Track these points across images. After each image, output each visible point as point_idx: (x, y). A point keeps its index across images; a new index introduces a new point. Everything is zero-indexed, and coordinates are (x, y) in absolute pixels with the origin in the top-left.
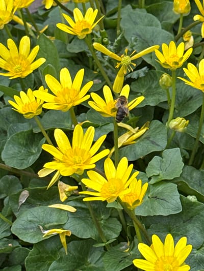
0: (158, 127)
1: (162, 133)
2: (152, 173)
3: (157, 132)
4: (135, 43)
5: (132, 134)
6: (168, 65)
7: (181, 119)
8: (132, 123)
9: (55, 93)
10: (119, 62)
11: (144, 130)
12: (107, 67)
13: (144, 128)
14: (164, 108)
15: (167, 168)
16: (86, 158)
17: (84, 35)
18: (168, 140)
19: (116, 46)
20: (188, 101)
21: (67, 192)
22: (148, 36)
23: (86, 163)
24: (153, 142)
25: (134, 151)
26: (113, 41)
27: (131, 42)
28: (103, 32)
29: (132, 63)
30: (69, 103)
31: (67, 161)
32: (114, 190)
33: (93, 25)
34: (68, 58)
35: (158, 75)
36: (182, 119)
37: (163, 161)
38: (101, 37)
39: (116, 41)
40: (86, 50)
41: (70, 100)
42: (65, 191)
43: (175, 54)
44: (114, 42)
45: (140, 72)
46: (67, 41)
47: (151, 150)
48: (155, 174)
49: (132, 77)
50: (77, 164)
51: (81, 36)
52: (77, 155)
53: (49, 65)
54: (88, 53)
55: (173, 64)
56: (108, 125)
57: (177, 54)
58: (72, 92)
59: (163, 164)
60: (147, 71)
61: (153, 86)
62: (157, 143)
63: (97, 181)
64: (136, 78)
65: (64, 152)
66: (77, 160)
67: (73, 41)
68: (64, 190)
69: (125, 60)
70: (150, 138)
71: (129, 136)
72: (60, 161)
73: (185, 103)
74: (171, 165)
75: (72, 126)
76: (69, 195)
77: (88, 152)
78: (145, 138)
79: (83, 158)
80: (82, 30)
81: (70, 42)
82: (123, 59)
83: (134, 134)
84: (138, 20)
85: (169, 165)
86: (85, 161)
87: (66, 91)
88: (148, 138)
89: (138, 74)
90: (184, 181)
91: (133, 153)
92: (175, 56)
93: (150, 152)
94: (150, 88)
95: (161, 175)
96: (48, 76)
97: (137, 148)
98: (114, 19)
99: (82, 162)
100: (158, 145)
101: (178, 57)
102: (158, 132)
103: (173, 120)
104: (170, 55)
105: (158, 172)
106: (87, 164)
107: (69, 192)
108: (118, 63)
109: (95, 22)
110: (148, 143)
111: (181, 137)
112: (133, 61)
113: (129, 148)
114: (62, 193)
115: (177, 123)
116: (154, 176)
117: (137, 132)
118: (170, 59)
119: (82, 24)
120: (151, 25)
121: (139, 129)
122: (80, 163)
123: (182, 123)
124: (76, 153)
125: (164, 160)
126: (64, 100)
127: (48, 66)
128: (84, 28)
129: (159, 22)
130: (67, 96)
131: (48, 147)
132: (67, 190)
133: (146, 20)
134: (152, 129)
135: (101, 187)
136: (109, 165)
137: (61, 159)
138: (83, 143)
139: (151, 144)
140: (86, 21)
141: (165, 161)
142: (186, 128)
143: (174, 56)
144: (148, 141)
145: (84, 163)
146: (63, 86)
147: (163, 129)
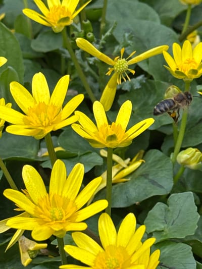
0: (159, 160)
1: (166, 170)
2: (154, 227)
3: (158, 166)
4: (129, 42)
5: (121, 168)
6: (183, 74)
7: (194, 150)
8: (120, 152)
9: (24, 111)
10: (112, 67)
11: (138, 164)
12: (87, 74)
13: (137, 160)
14: (165, 132)
15: (174, 221)
16: (71, 211)
17: (61, 26)
18: (174, 180)
19: (103, 45)
20: (197, 124)
21: (31, 251)
22: (143, 34)
23: (71, 219)
24: (153, 182)
25: (126, 193)
26: (98, 37)
27: (125, 40)
28: (87, 24)
29: (129, 69)
30: (46, 127)
31: (42, 216)
32: (115, 264)
33: (74, 13)
34: (31, 59)
35: (156, 88)
36: (196, 151)
37: (169, 211)
38: (83, 31)
39: (103, 37)
40: (61, 49)
41: (47, 121)
42: (28, 251)
43: (191, 59)
44: (101, 38)
45: (134, 82)
46: (30, 35)
47: (152, 192)
48: (158, 229)
49: (123, 89)
50: (56, 220)
51: (58, 27)
52: (56, 207)
53: (10, 67)
54: (64, 53)
55: (189, 73)
56: (89, 155)
57: (193, 59)
58: (50, 110)
59: (169, 215)
60: (144, 82)
61: (150, 101)
62: (159, 183)
63: (87, 248)
64: (129, 90)
65: (36, 201)
66: (57, 215)
67: (39, 36)
68: (26, 248)
69: (121, 64)
70: (148, 175)
71: (117, 170)
72: (31, 216)
73: (193, 126)
74: (180, 216)
75: (37, 154)
76: (34, 256)
77: (74, 202)
78: (142, 175)
79: (66, 212)
80: (58, 19)
81: (35, 37)
82: (117, 63)
83: (124, 168)
84: (128, 12)
85: (178, 216)
86: (68, 216)
87: (41, 108)
88: (145, 176)
89: (132, 86)
90: (199, 240)
91: (124, 196)
92: (192, 61)
93: (150, 196)
94: (145, 104)
95: (166, 230)
96: (14, 84)
97: (131, 190)
98: (95, 9)
99: (64, 218)
100: (161, 187)
101: (195, 63)
102: (161, 167)
103: (183, 151)
104: (184, 60)
105: (161, 226)
106: (71, 222)
107: (34, 251)
108: (109, 69)
109: (77, 9)
110: (146, 183)
111: (188, 175)
112: (130, 66)
113: (118, 189)
114: (23, 252)
115: (189, 157)
116: (156, 231)
117: (128, 165)
118: (184, 65)
119: (59, 10)
120: (146, 19)
121: (131, 161)
122: (61, 219)
123: (195, 156)
124: (55, 204)
125: (170, 208)
126: (38, 121)
127: (9, 69)
128: (62, 16)
129: (157, 15)
130: (43, 115)
131: (12, 194)
132: (31, 248)
133: (139, 12)
134: (150, 162)
135: (94, 258)
136: (106, 225)
137: (32, 213)
138: (66, 188)
139: (151, 185)
140: (64, 7)
141: (171, 211)
142: (200, 163)
143: (189, 62)
144: (146, 181)
145: (66, 220)
146: (37, 100)
147: (166, 163)
